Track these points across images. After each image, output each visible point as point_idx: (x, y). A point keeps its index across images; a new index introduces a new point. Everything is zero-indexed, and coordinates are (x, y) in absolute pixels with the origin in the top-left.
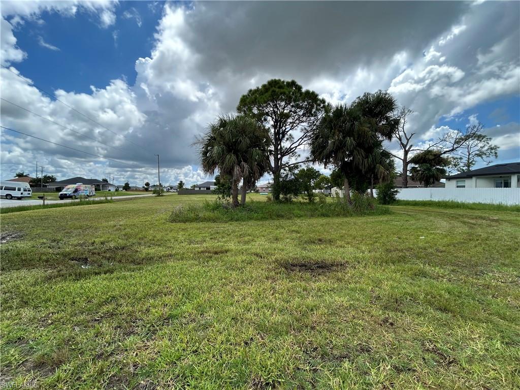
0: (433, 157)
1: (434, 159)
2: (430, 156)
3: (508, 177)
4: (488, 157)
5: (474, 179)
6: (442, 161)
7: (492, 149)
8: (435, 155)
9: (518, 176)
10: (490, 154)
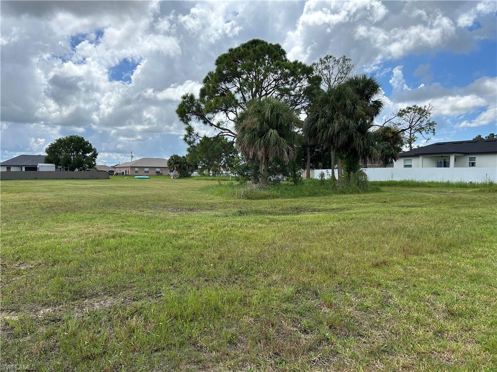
0: (392, 135)
1: (392, 137)
2: (390, 134)
3: (447, 156)
4: (427, 133)
5: (421, 158)
6: (399, 140)
7: (430, 124)
8: (393, 133)
9: (455, 156)
10: (428, 131)
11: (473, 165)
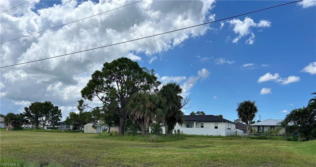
3: (192, 122)
11: (202, 127)
